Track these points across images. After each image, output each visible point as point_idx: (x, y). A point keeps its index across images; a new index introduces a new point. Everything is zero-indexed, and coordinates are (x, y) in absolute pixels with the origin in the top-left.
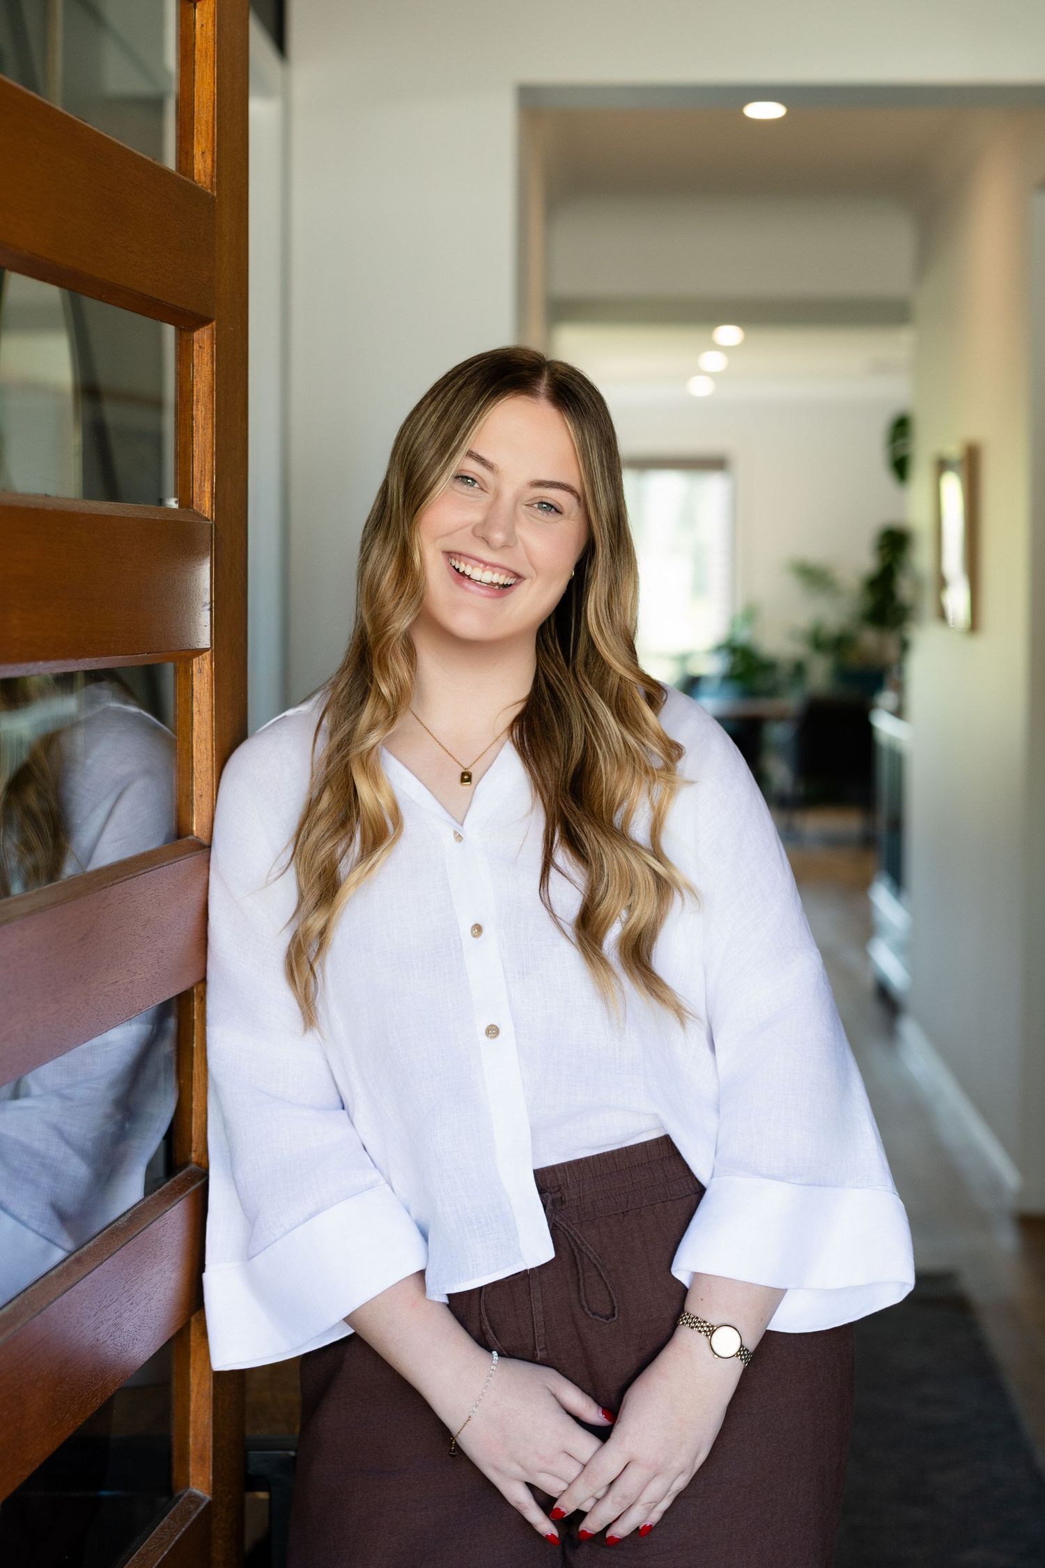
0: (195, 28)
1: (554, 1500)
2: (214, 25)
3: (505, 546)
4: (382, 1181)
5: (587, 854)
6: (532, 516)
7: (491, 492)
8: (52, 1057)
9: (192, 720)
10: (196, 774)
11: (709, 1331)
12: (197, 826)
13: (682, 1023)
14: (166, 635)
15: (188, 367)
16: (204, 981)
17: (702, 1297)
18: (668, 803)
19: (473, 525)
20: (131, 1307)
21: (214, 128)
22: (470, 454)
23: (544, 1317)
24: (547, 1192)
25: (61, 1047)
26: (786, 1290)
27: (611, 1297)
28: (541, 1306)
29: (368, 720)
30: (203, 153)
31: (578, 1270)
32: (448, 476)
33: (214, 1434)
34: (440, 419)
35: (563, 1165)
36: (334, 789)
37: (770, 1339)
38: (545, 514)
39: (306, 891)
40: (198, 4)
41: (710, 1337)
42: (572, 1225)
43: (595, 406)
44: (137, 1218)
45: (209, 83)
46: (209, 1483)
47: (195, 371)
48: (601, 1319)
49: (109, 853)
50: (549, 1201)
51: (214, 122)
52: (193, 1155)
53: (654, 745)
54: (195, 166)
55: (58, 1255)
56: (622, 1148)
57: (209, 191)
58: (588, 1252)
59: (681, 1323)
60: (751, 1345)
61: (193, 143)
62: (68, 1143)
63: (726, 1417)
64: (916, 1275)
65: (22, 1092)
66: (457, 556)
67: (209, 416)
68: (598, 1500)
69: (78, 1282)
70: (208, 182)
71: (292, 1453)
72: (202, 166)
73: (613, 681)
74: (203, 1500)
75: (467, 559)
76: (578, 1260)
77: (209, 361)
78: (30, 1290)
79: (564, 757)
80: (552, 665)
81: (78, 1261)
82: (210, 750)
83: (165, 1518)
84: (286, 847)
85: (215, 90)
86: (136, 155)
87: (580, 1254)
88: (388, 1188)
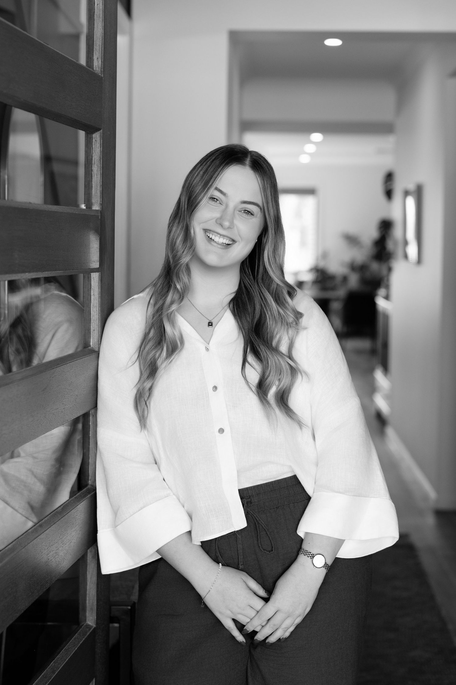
0: (94, 5)
1: (244, 626)
2: (103, 4)
3: (229, 228)
4: (172, 494)
5: (262, 358)
6: (241, 216)
7: (224, 205)
8: (30, 440)
9: (91, 298)
10: (92, 321)
11: (312, 556)
12: (93, 342)
13: (301, 428)
14: (80, 262)
15: (90, 149)
17: (309, 542)
18: (295, 338)
19: (216, 219)
20: (63, 546)
21: (102, 48)
22: (216, 189)
23: (242, 551)
24: (244, 498)
25: (34, 436)
26: (345, 540)
27: (271, 543)
28: (241, 546)
29: (171, 299)
30: (98, 58)
31: (257, 531)
32: (207, 197)
33: (97, 599)
34: (204, 173)
35: (251, 487)
36: (156, 328)
37: (337, 560)
38: (246, 215)
39: (143, 371)
41: (312, 559)
42: (255, 513)
43: (269, 171)
44: (66, 508)
45: (100, 29)
46: (95, 619)
47: (93, 150)
48: (267, 552)
49: (52, 354)
50: (246, 502)
51: (102, 45)
52: (90, 482)
53: (291, 313)
54: (94, 64)
55: (30, 524)
56: (276, 480)
57: (100, 74)
58: (262, 524)
59: (300, 553)
60: (330, 563)
61: (93, 54)
62: (35, 477)
63: (318, 593)
64: (399, 534)
65: (15, 455)
66: (209, 231)
67: (99, 170)
68: (263, 626)
69: (40, 535)
70: (100, 70)
71: (129, 608)
72: (97, 64)
73: (274, 286)
74: (92, 627)
75: (213, 233)
76: (257, 527)
77: (99, 147)
79: (252, 317)
80: (247, 278)
81: (41, 526)
82: (98, 311)
83: (76, 634)
84: (135, 353)
85: (103, 32)
86: (69, 59)
87: (258, 524)
88: (174, 497)
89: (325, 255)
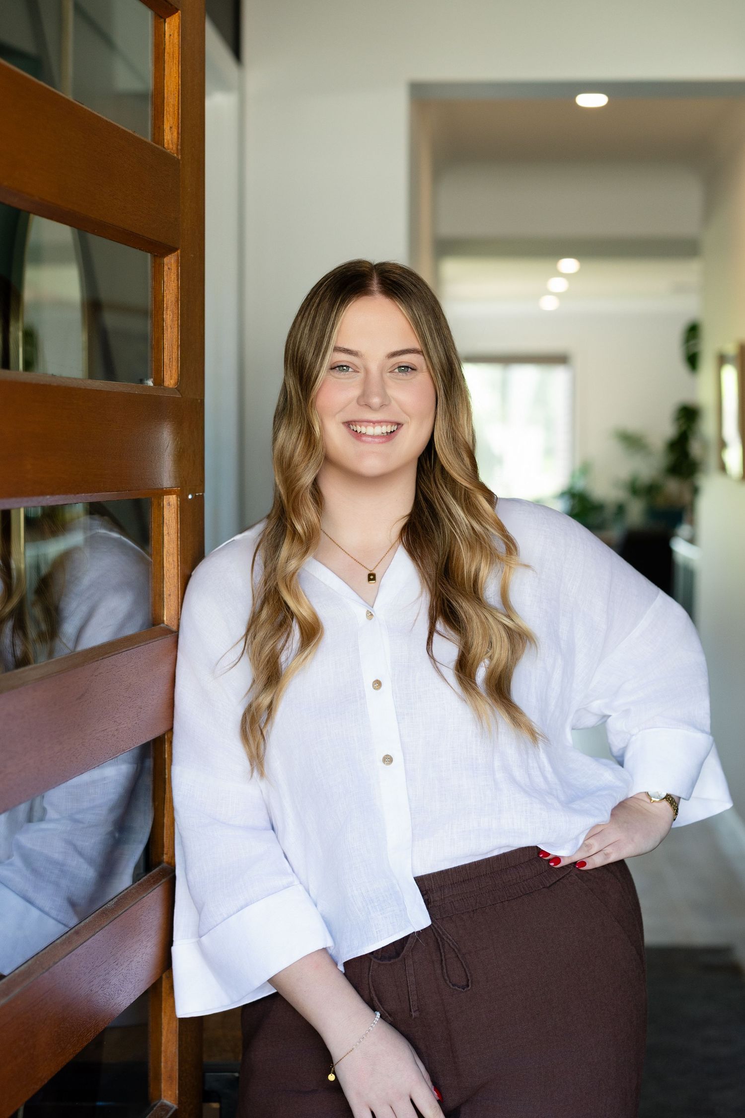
0: (165, 37)
2: (179, 35)
3: (382, 406)
4: (296, 882)
6: (396, 378)
7: (362, 371)
9: (163, 540)
10: (166, 579)
12: (168, 616)
14: (144, 478)
15: (160, 283)
16: (171, 730)
19: (356, 399)
20: (117, 967)
21: (179, 109)
22: (338, 349)
23: (416, 988)
27: (466, 972)
28: (414, 980)
30: (171, 128)
31: (441, 953)
33: (179, 1060)
35: (429, 875)
38: (404, 375)
39: (258, 673)
40: (167, 20)
44: (124, 899)
45: (175, 77)
46: (176, 1096)
47: (165, 286)
48: (459, 989)
51: (179, 105)
52: (165, 857)
54: (165, 137)
55: (61, 929)
57: (175, 155)
58: (448, 940)
61: (164, 121)
62: (80, 854)
66: (354, 423)
67: (175, 319)
69: (77, 948)
70: (175, 148)
71: (237, 1075)
72: (170, 137)
74: (171, 1108)
76: (441, 946)
77: (176, 279)
78: (40, 954)
81: (78, 933)
82: (176, 561)
85: (180, 82)
86: (119, 128)
87: (441, 941)
88: (301, 888)
89: (585, 469)
